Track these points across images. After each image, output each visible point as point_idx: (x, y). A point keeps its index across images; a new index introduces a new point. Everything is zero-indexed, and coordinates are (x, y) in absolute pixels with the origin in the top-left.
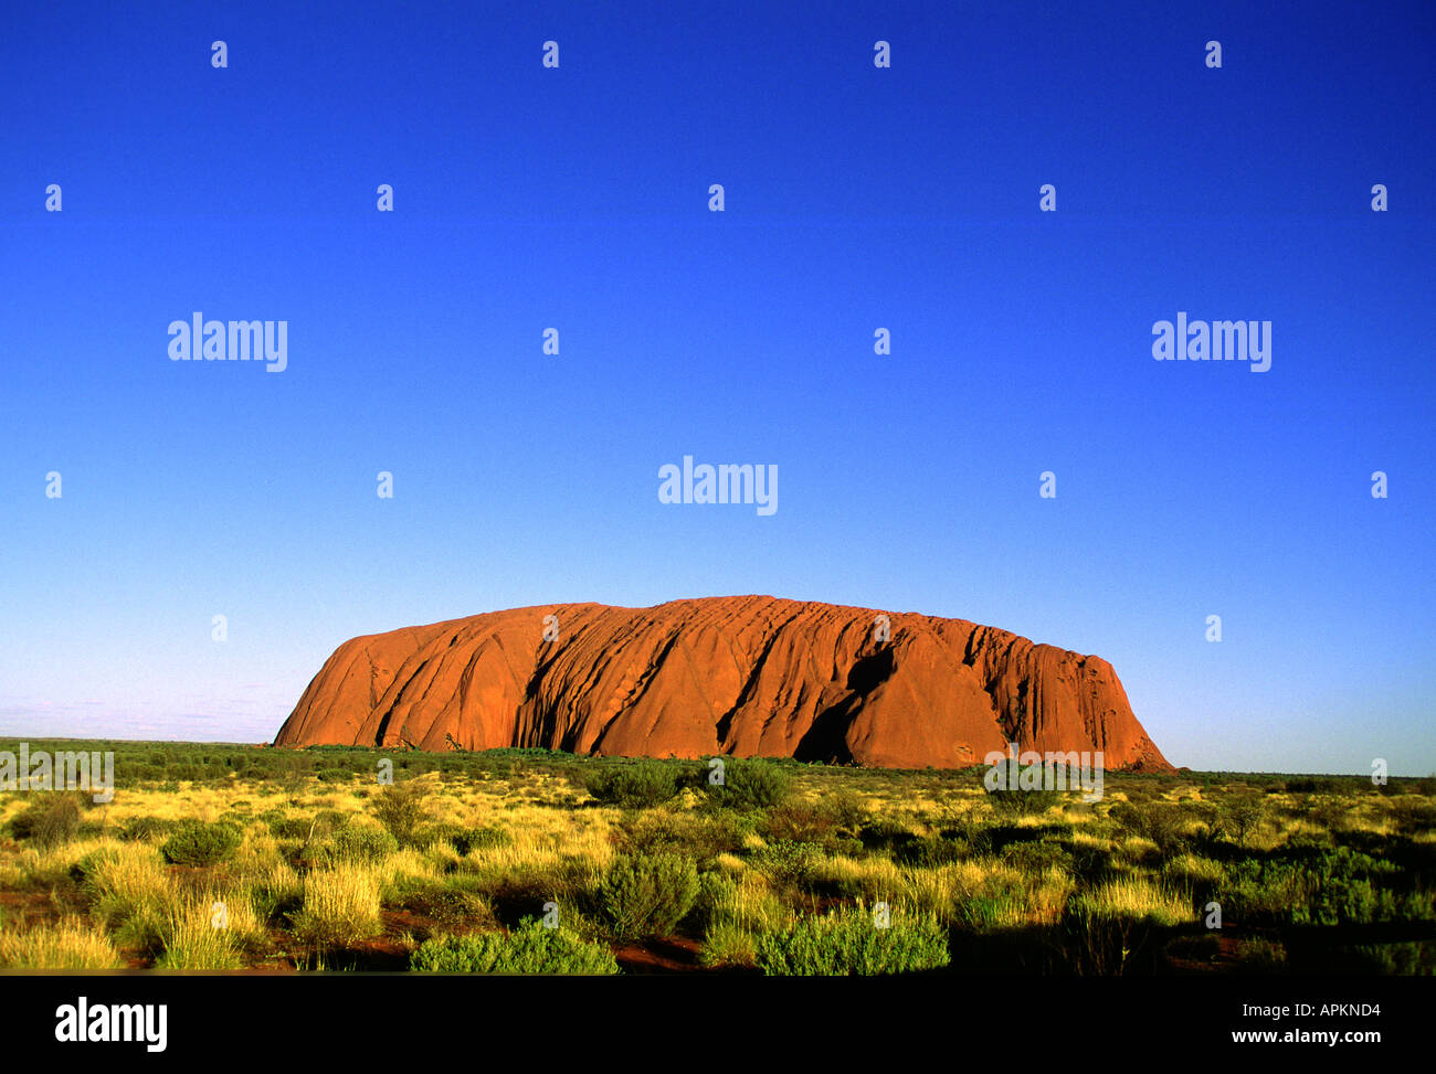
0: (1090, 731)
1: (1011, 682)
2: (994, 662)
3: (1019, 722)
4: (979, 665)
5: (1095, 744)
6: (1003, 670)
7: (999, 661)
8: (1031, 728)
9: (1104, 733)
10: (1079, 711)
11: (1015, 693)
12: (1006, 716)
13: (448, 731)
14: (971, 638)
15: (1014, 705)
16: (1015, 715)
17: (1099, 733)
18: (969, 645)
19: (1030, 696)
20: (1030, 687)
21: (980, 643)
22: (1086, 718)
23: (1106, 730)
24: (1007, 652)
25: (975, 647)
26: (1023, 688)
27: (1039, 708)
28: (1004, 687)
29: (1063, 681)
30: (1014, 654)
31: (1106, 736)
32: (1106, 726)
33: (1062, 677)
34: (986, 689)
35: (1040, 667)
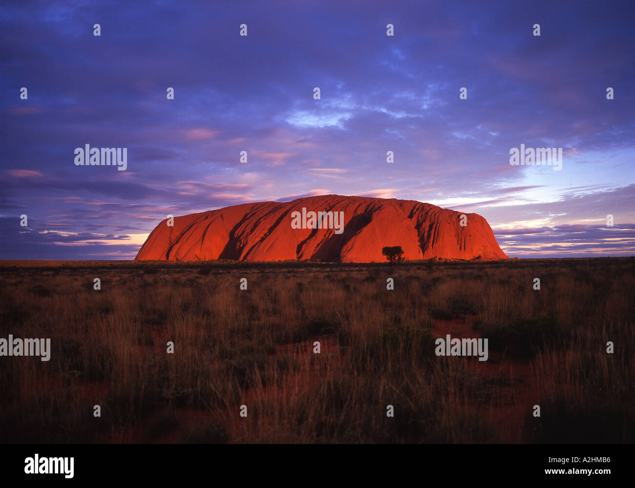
0: (459, 244)
1: (426, 225)
2: (421, 217)
3: (427, 241)
4: (415, 218)
5: (460, 250)
6: (424, 220)
7: (423, 217)
8: (431, 244)
9: (465, 244)
10: (456, 236)
11: (427, 229)
12: (421, 239)
13: (195, 253)
14: (414, 207)
15: (426, 234)
16: (426, 238)
17: (463, 244)
18: (413, 210)
19: (433, 230)
20: (434, 227)
21: (417, 210)
22: (458, 238)
23: (466, 243)
24: (427, 213)
25: (415, 211)
26: (431, 227)
27: (436, 234)
28: (423, 227)
29: (449, 223)
30: (430, 214)
31: (466, 246)
32: (466, 242)
33: (450, 222)
34: (416, 228)
35: (440, 218)
